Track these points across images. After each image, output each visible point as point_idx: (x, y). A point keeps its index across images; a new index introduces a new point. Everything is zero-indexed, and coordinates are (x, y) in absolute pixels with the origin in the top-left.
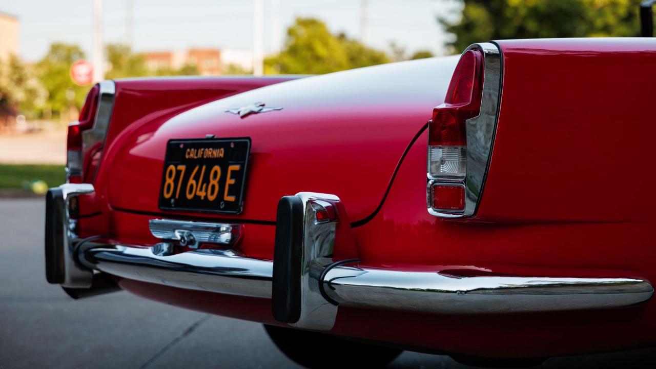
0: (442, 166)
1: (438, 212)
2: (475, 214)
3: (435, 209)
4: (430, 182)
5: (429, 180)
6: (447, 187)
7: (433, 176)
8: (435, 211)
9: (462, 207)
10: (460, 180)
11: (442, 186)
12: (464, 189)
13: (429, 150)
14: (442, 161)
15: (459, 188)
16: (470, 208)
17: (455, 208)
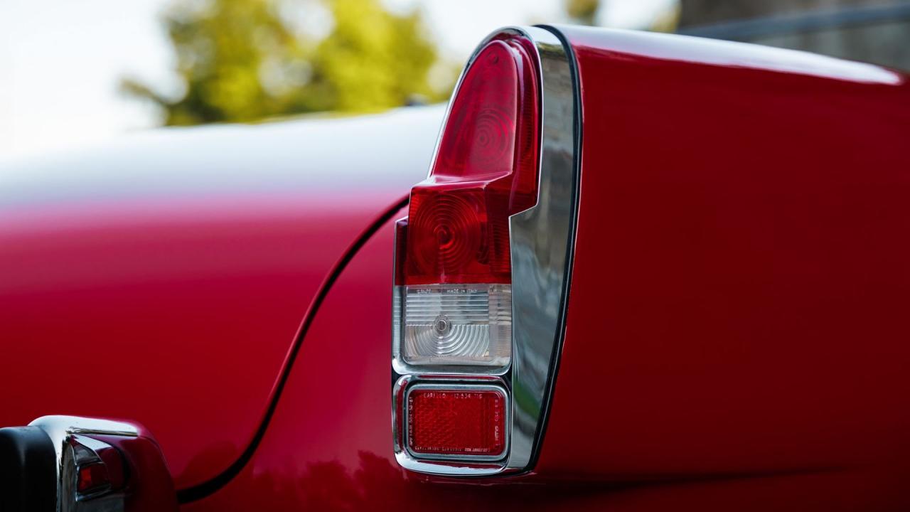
0: (441, 338)
1: (421, 460)
2: (533, 463)
3: (415, 454)
4: (400, 382)
5: (396, 377)
6: (450, 394)
7: (410, 366)
8: (415, 458)
9: (498, 447)
10: (492, 375)
11: (438, 392)
12: (503, 399)
13: (396, 296)
14: (442, 325)
15: (490, 396)
16: (520, 451)
17: (476, 450)
